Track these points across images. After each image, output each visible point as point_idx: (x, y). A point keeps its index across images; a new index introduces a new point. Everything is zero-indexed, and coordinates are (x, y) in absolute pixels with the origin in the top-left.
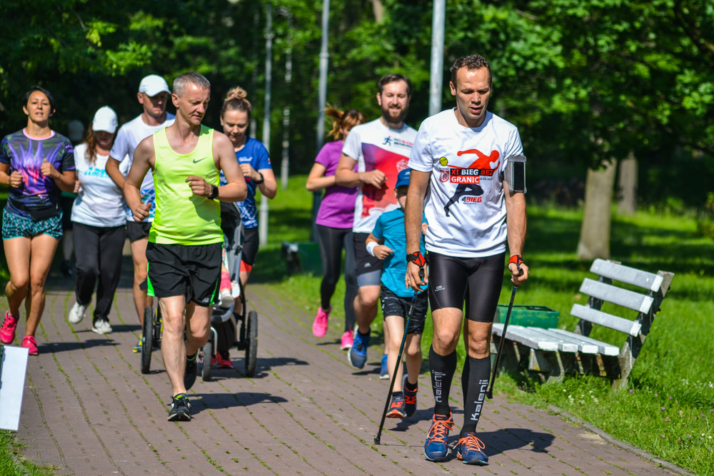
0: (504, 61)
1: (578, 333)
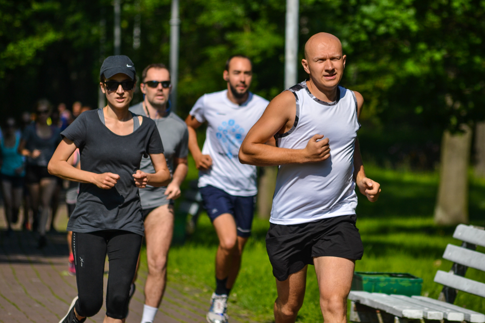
0: (357, 27)
1: (442, 300)
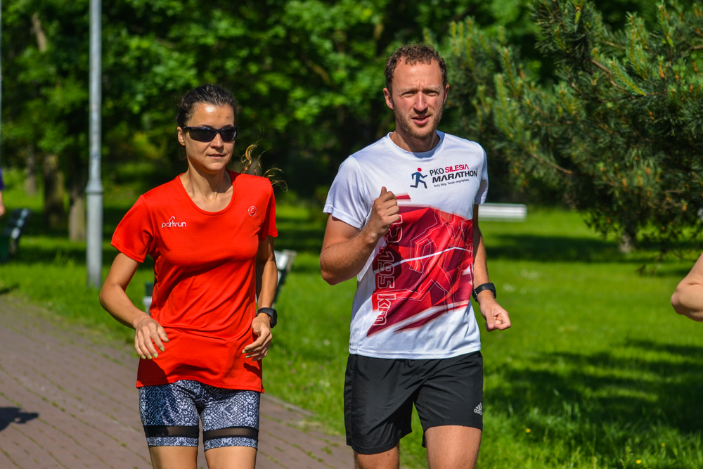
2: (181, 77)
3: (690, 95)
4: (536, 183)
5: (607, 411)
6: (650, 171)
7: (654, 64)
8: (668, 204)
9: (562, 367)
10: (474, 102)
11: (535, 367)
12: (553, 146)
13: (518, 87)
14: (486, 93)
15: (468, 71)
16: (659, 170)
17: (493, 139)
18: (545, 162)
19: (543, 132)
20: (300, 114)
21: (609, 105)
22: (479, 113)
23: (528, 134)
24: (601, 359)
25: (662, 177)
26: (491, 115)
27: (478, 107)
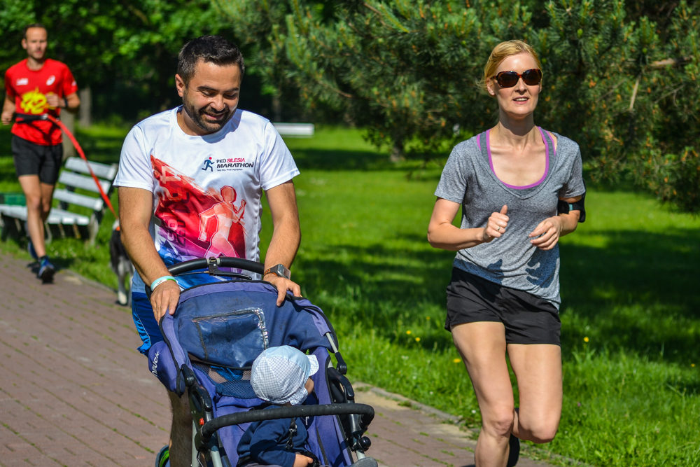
2: (21, 20)
3: (446, 32)
4: (322, 106)
5: (382, 292)
6: (415, 94)
7: (416, 6)
8: (430, 121)
9: (345, 257)
10: (270, 38)
11: (323, 258)
12: (335, 74)
13: (306, 26)
14: (280, 31)
15: (264, 12)
16: (422, 93)
17: (286, 69)
18: (329, 88)
19: (327, 63)
20: (124, 50)
21: (381, 40)
22: (274, 48)
23: (315, 65)
24: (376, 250)
25: (425, 99)
26: (284, 50)
27: (272, 42)
